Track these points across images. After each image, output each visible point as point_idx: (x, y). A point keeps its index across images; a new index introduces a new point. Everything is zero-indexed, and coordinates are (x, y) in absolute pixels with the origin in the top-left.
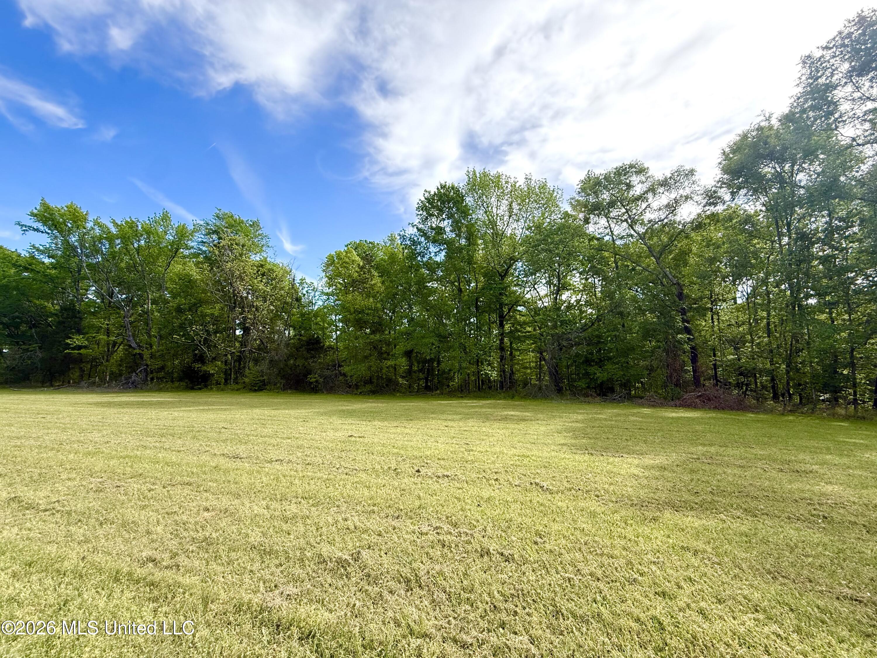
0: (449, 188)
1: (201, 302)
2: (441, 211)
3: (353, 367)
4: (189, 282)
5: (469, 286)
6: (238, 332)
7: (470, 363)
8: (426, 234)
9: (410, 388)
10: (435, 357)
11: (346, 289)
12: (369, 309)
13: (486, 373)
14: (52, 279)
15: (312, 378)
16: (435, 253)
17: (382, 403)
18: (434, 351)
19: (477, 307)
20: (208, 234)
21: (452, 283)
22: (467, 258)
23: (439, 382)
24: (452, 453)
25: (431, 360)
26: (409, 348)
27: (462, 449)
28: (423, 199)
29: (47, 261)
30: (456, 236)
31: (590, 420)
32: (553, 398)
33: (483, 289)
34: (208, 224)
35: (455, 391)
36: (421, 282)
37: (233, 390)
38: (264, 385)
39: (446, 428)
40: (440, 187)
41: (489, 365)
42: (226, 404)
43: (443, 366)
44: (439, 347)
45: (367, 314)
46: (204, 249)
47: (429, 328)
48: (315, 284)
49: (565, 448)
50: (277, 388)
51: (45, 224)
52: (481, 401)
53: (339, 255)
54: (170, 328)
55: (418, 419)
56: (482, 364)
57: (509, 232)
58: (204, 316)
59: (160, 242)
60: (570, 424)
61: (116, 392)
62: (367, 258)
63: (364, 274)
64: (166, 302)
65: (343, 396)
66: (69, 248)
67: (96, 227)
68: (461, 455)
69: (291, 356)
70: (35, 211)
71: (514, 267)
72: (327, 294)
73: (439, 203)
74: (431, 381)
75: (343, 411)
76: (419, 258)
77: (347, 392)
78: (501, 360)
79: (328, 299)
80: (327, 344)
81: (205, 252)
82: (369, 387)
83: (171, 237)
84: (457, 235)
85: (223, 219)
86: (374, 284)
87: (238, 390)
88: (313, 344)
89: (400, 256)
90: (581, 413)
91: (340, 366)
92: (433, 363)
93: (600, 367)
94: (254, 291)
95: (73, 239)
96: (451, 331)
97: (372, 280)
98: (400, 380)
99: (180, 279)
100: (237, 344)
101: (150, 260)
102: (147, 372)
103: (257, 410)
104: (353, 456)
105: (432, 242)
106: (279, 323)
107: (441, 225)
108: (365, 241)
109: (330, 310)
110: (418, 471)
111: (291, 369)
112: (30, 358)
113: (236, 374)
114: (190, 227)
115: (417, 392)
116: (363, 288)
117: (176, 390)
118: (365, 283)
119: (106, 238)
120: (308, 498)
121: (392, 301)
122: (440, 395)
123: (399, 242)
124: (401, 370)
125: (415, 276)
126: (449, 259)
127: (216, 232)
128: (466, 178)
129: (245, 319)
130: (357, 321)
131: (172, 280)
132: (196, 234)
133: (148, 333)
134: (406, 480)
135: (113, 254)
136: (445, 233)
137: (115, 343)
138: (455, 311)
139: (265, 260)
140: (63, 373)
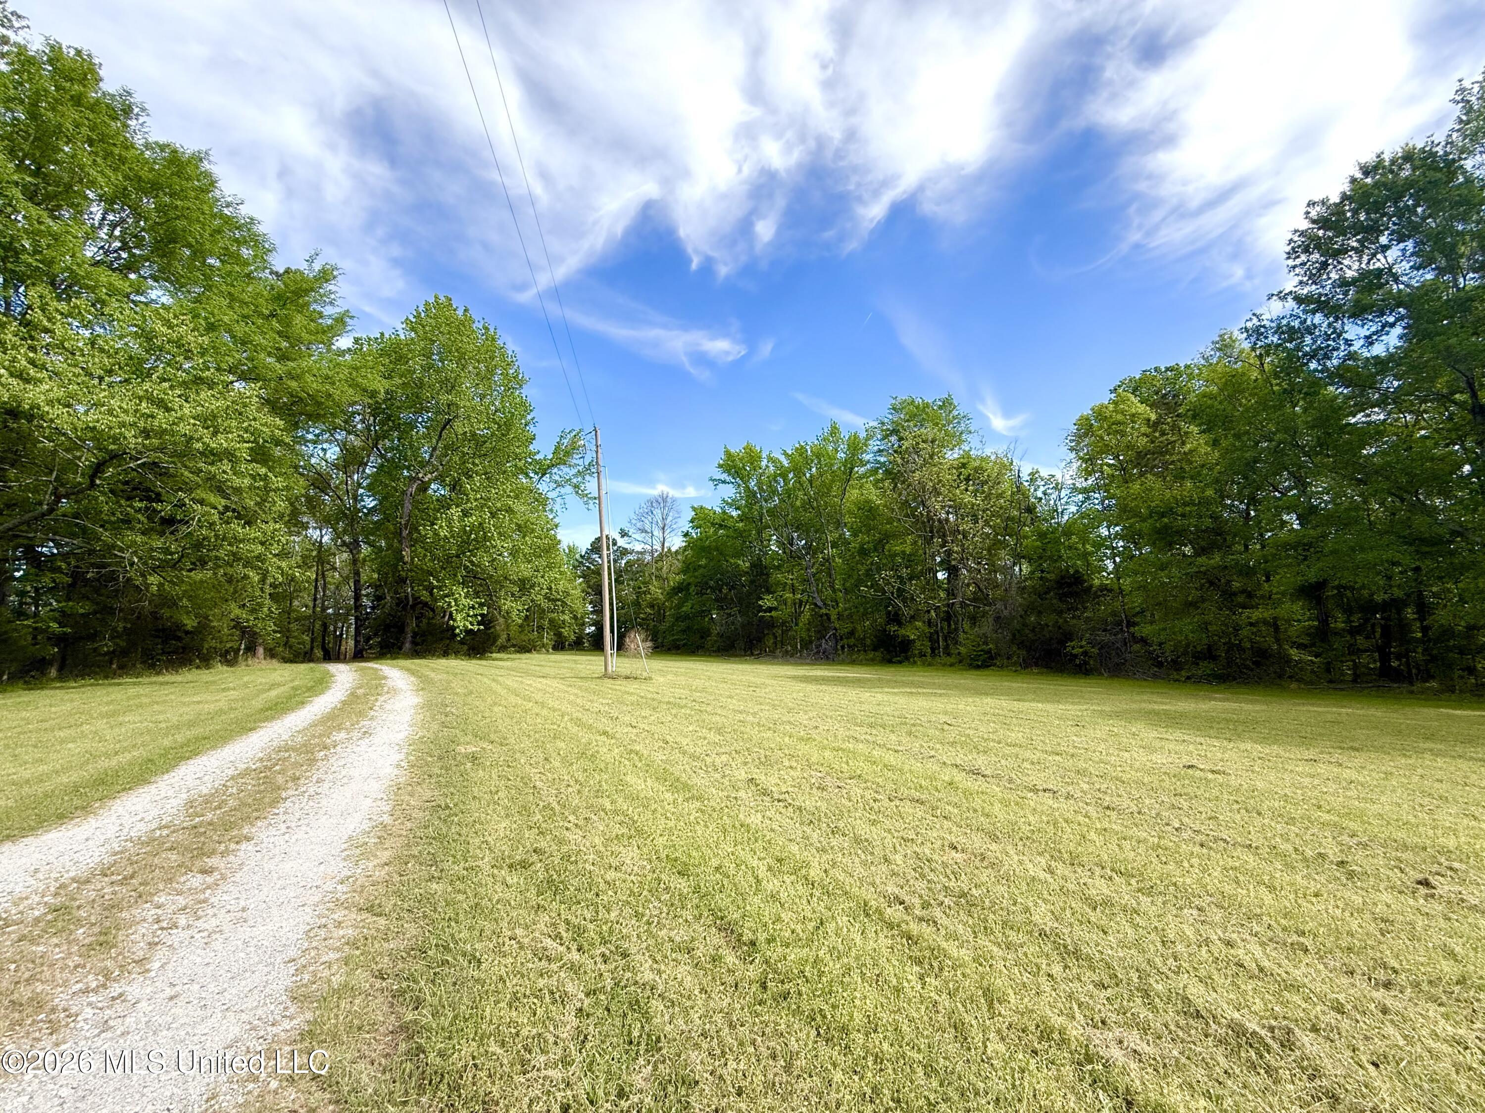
0: (1393, 164)
1: (887, 537)
2: (1372, 231)
3: (1163, 625)
4: (869, 511)
6: (941, 576)
8: (1327, 302)
9: (1328, 671)
10: (1408, 595)
11: (1124, 474)
12: (1185, 504)
14: (740, 534)
15: (1075, 647)
16: (1367, 337)
17: (1252, 702)
18: (1400, 579)
20: (885, 437)
23: (1433, 659)
25: (1395, 605)
26: (1312, 575)
28: (1304, 225)
29: (735, 513)
30: (1441, 274)
34: (883, 424)
36: (1329, 419)
37: (944, 665)
38: (991, 658)
40: (1359, 176)
42: (939, 687)
43: (1442, 617)
44: (1417, 569)
45: (1183, 515)
46: (882, 459)
47: (1371, 524)
48: (1059, 477)
50: (1014, 664)
51: (729, 474)
53: (1099, 414)
54: (855, 577)
55: (1377, 749)
58: (893, 556)
59: (832, 465)
62: (1166, 402)
63: (1163, 434)
64: (847, 543)
65: (1144, 683)
66: (751, 495)
67: (770, 464)
69: (1030, 608)
70: (721, 462)
72: (1085, 491)
73: (1362, 215)
74: (1399, 657)
75: (1157, 713)
76: (1314, 365)
77: (1155, 676)
79: (1088, 499)
80: (1096, 582)
81: (883, 464)
82: (1206, 667)
83: (843, 455)
85: (901, 410)
86: (1191, 451)
87: (952, 665)
88: (1070, 585)
89: (1255, 374)
91: (1130, 624)
92: (1399, 611)
94: (956, 508)
95: (753, 484)
97: (1183, 443)
98: (1294, 654)
99: (859, 509)
100: (942, 594)
101: (824, 491)
102: (837, 639)
103: (988, 700)
104: (1207, 809)
105: (1354, 316)
106: (1003, 553)
107: (1378, 265)
108: (1156, 369)
109: (1096, 519)
110: (1425, 883)
111: (1033, 631)
112: (733, 623)
113: (945, 640)
114: (863, 435)
115: (1355, 681)
116: (1165, 464)
117: (871, 662)
118: (1167, 452)
119: (780, 475)
120: (1127, 875)
121: (1245, 478)
122: (1442, 692)
123: (1246, 345)
124: (1294, 630)
125: (1305, 410)
126: (1420, 341)
127: (895, 432)
128: (1457, 110)
129: (949, 553)
130: (1158, 532)
131: (850, 512)
132: (871, 442)
133: (832, 587)
134: (1387, 897)
135: (788, 492)
136: (1396, 280)
137: (801, 602)
138: (1467, 468)
139: (967, 455)
140: (760, 640)
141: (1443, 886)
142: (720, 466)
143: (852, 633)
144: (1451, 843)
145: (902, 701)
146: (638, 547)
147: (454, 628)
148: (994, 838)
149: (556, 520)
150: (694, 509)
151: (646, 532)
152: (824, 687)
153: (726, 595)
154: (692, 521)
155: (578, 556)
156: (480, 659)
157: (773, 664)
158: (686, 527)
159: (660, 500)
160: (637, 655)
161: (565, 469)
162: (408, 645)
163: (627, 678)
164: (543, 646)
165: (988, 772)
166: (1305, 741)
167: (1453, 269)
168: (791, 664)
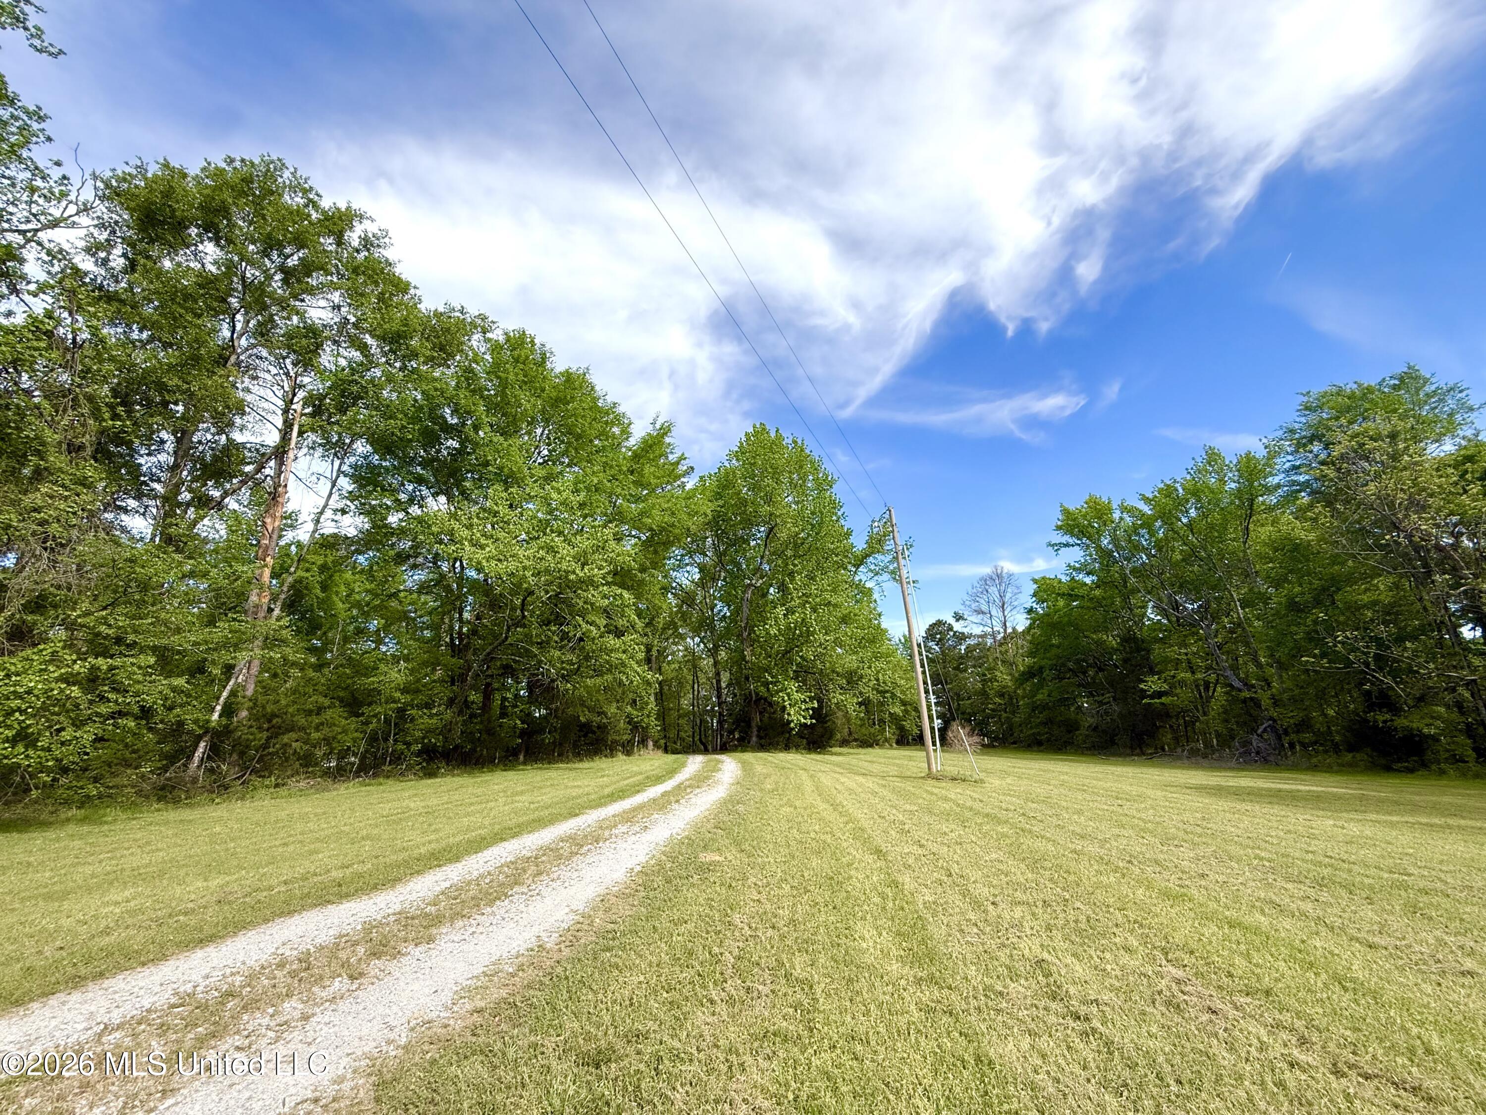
4: (1295, 551)
20: (1301, 448)
29: (1088, 580)
34: (1292, 431)
51: (1072, 535)
54: (1290, 644)
64: (1266, 598)
66: (1105, 555)
67: (1125, 515)
70: (1059, 523)
81: (1306, 485)
83: (1233, 485)
85: (1321, 406)
95: (1105, 542)
99: (1277, 550)
101: (1214, 535)
102: (1277, 733)
112: (1109, 713)
119: (1142, 526)
127: (1315, 438)
131: (1262, 556)
132: (1277, 460)
133: (1254, 660)
135: (1159, 545)
137: (1207, 683)
140: (1150, 734)
142: (1059, 528)
147: (789, 722)
150: (1035, 581)
151: (983, 613)
153: (1094, 678)
154: (1034, 595)
156: (821, 753)
159: (994, 577)
160: (963, 752)
162: (754, 739)
163: (954, 779)
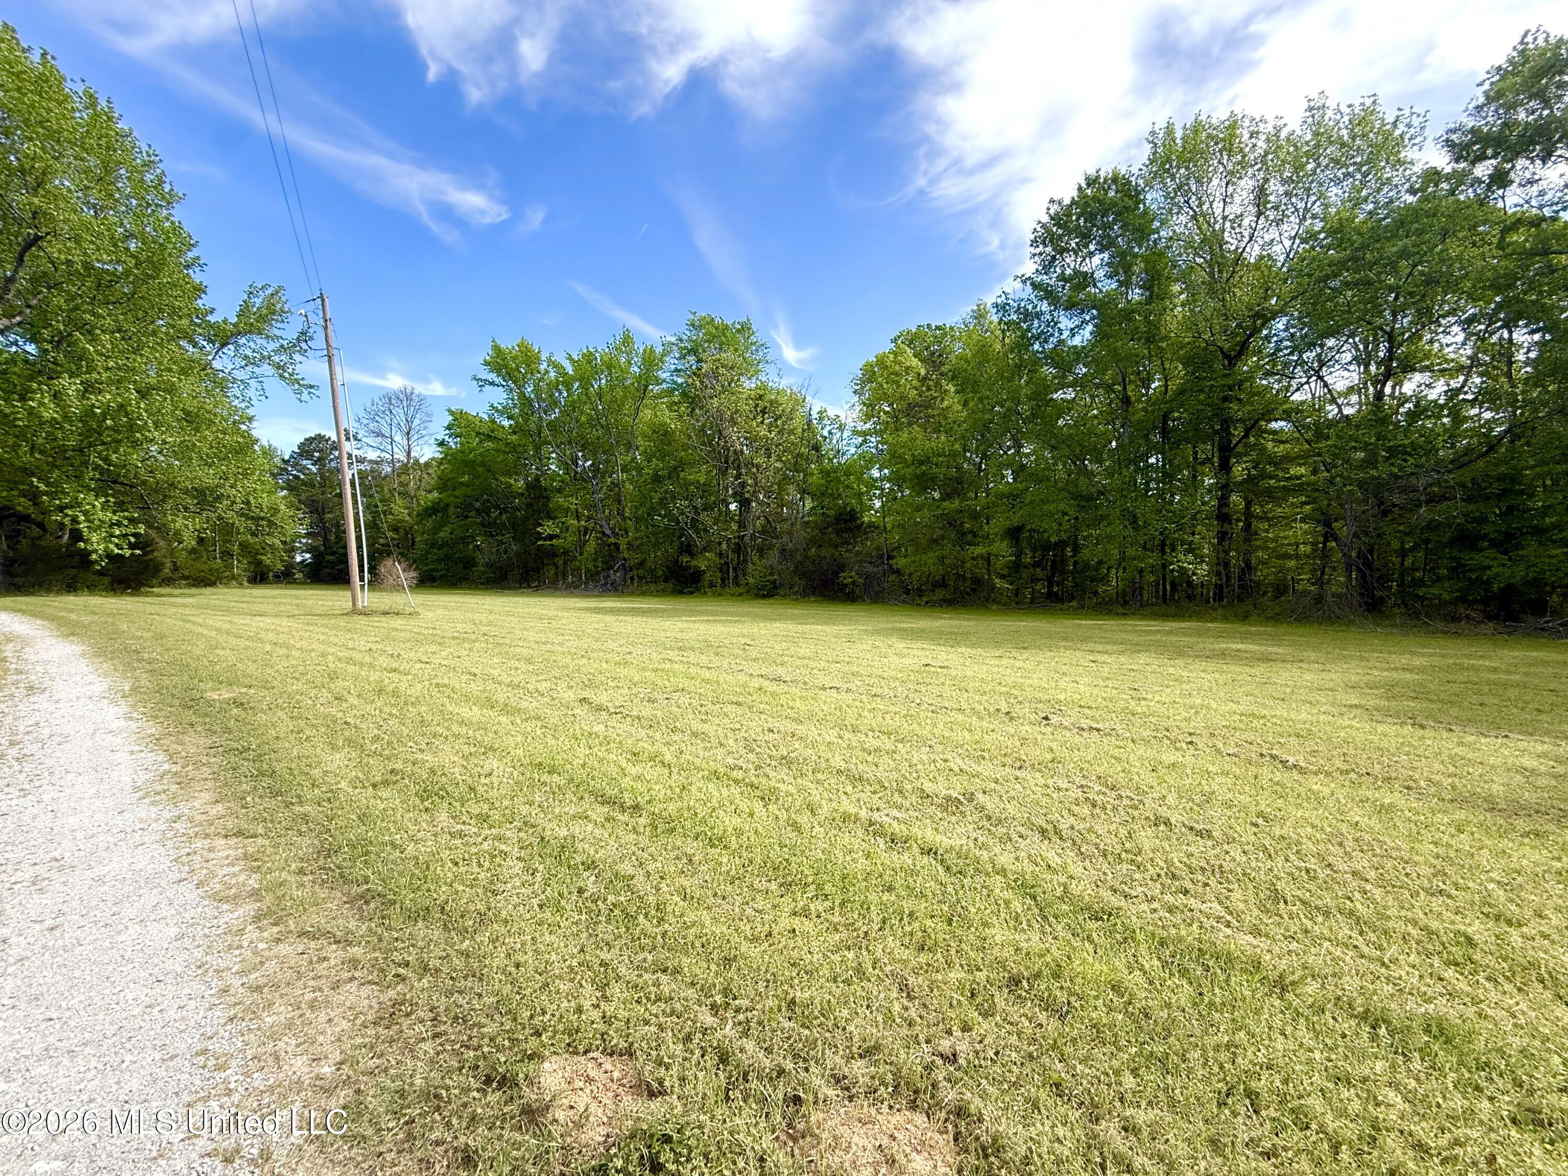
0: (1105, 182)
1: (682, 465)
2: (1085, 237)
3: (913, 558)
4: (665, 435)
5: (1148, 388)
6: (733, 507)
7: (1145, 548)
8: (1051, 292)
9: (1017, 595)
10: (1069, 538)
11: (895, 423)
12: (939, 455)
13: (1182, 568)
14: (513, 448)
15: (847, 578)
16: (1072, 330)
17: (968, 620)
18: (1066, 526)
19: (1165, 432)
20: (683, 357)
21: (1109, 388)
22: (1143, 328)
23: (1077, 585)
24: (1105, 699)
25: (1062, 544)
26: (1016, 521)
27: (1125, 697)
28: (1045, 219)
29: (506, 423)
30: (1121, 286)
31: (1447, 669)
32: (1351, 623)
33: (1181, 392)
34: (681, 340)
35: (1111, 602)
36: (1041, 395)
37: (733, 595)
38: (776, 588)
39: (1092, 664)
40: (1084, 186)
41: (1190, 551)
42: (732, 614)
43: (1085, 554)
44: (1077, 518)
45: (936, 465)
46: (680, 380)
47: (1056, 482)
48: (843, 418)
49: (1358, 712)
50: (796, 593)
51: (499, 375)
52: (1169, 624)
53: (881, 361)
54: (648, 505)
55: (1036, 647)
56: (1173, 549)
57: (1253, 253)
58: (687, 484)
59: (624, 379)
60: (1385, 674)
61: (596, 596)
62: (934, 360)
63: (929, 389)
64: (640, 469)
65: (896, 608)
66: (526, 402)
67: (550, 369)
68: (1122, 704)
69: (812, 542)
70: (488, 359)
71: (1265, 332)
72: (864, 434)
73: (1082, 221)
74: (1058, 584)
75: (905, 630)
76: (1036, 347)
77: (904, 602)
78: (1220, 542)
79: (865, 441)
80: (866, 519)
82: (940, 593)
84: (1121, 284)
85: (700, 327)
86: (947, 408)
87: (740, 595)
88: (846, 522)
89: (998, 347)
90: (1424, 655)
91: (890, 557)
92: (1063, 550)
93: (1505, 553)
94: (752, 440)
95: (529, 390)
96: (1104, 486)
97: (942, 400)
98: (998, 582)
99: (654, 432)
100: (735, 527)
101: (615, 406)
102: (626, 569)
103: (777, 624)
104: (936, 690)
105: (1066, 309)
106: (791, 489)
107: (1086, 269)
108: (929, 326)
109: (870, 462)
110: (1046, 718)
111: (813, 562)
112: (506, 552)
113: (735, 569)
114: (659, 350)
115: (1031, 603)
116: (928, 416)
117: (662, 593)
118: (930, 406)
119: (563, 382)
120: (889, 734)
121: (983, 436)
122: (1077, 609)
123: (995, 318)
124: (1000, 563)
125: (1027, 383)
126: (1102, 339)
127: (693, 351)
128: (1147, 149)
129: (743, 485)
130: (917, 477)
131: (643, 434)
132: (668, 359)
133: (621, 513)
134: (1027, 728)
135: (573, 406)
136: (1095, 286)
137: (586, 529)
138: (1114, 444)
139: (764, 387)
140: (537, 570)
141: (1054, 719)
142: (487, 363)
143: (642, 564)
144: (1062, 697)
145: (703, 627)
146: (372, 455)
147: (86, 554)
148: (798, 721)
149: (251, 412)
150: (451, 412)
151: (383, 436)
152: (621, 618)
153: (495, 519)
154: (449, 428)
155: (277, 461)
156: (133, 595)
157: (556, 596)
158: (442, 434)
159: (401, 396)
160: (398, 588)
161: (261, 341)
163: (385, 613)
164: (233, 578)
165: (788, 679)
166: (997, 644)
167: (1126, 284)
168: (578, 597)
